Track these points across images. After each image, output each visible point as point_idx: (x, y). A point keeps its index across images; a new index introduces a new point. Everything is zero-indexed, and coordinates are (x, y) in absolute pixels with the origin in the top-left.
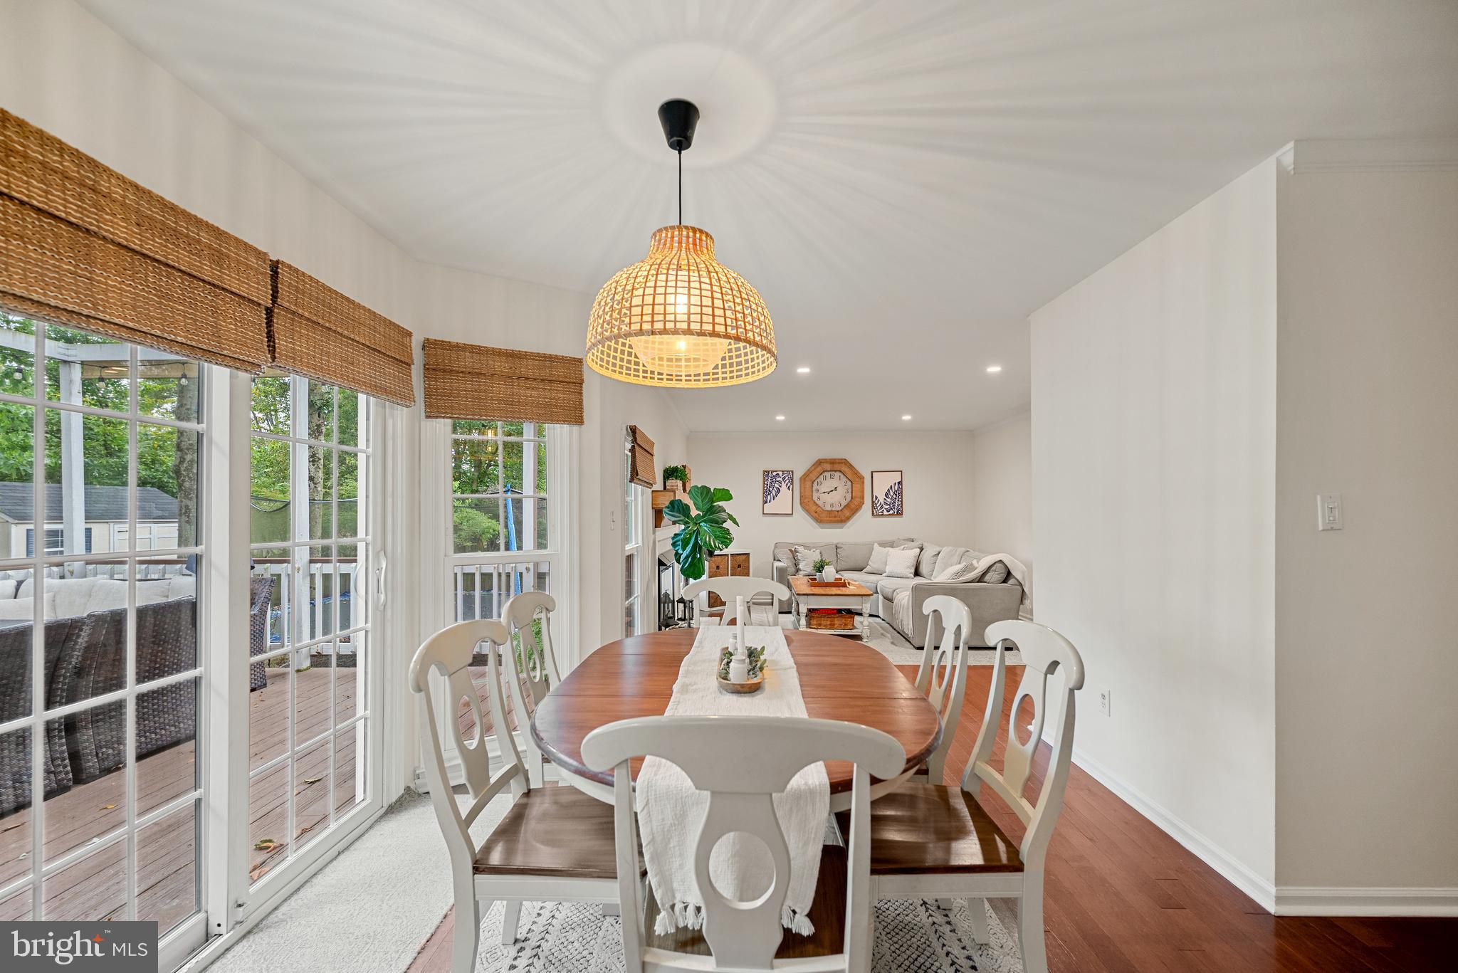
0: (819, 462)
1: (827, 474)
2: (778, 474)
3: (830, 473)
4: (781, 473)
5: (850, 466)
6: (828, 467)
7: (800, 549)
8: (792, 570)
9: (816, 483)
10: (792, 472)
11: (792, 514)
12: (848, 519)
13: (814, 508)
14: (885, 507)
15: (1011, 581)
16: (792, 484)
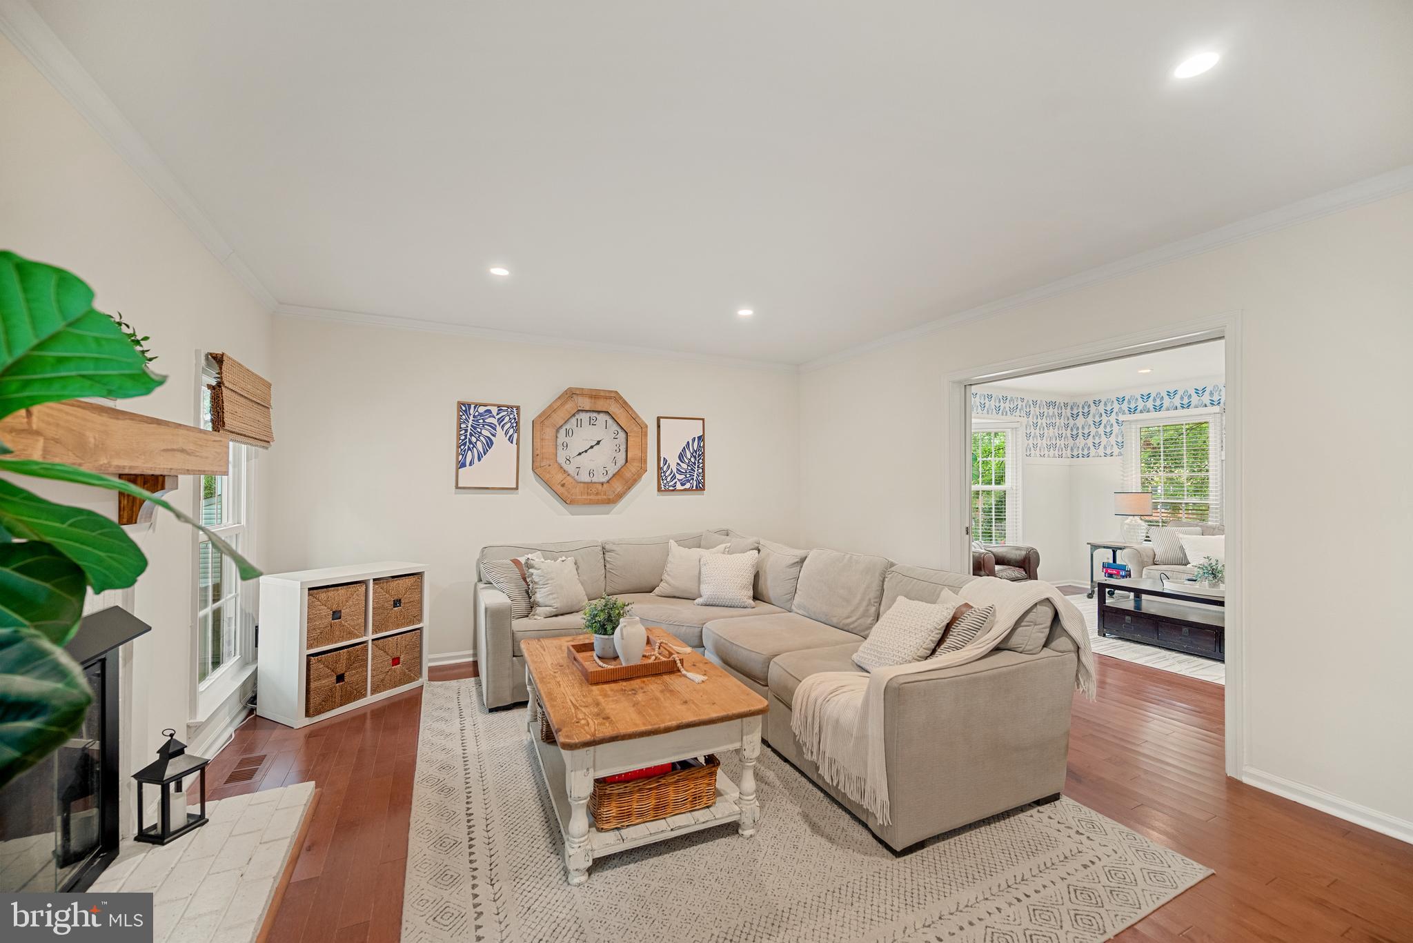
0: (571, 394)
1: (584, 417)
2: (489, 411)
3: (588, 415)
4: (494, 410)
5: (625, 405)
6: (586, 403)
7: (536, 558)
8: (522, 605)
9: (563, 431)
10: (518, 408)
11: (517, 488)
12: (620, 496)
13: (560, 477)
14: (678, 476)
15: (1061, 643)
16: (517, 430)
